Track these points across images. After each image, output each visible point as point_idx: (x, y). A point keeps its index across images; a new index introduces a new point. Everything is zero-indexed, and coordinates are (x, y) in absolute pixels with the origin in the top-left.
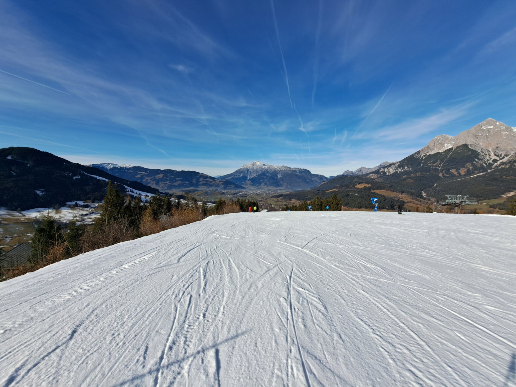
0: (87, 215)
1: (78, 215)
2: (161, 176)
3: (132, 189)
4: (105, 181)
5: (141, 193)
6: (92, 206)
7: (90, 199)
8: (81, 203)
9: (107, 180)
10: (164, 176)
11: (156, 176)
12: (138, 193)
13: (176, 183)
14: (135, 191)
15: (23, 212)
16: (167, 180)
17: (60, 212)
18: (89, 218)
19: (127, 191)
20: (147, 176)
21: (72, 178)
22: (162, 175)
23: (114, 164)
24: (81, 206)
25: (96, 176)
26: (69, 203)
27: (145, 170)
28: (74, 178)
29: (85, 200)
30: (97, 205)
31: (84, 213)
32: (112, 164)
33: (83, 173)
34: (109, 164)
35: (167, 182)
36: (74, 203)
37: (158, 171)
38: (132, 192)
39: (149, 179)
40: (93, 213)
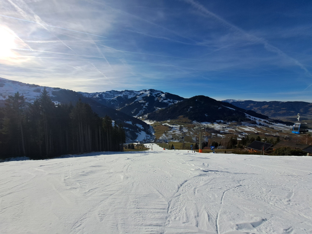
0: (225, 128)
1: (221, 127)
2: (266, 106)
3: (249, 115)
4: (234, 110)
5: (256, 118)
6: (228, 123)
7: (226, 120)
8: (222, 121)
9: (235, 110)
10: (268, 107)
11: (262, 107)
12: (254, 118)
13: (281, 112)
14: (252, 117)
15: (201, 123)
16: (272, 109)
17: (214, 125)
18: (227, 130)
19: (246, 117)
20: (255, 107)
21: (218, 108)
22: (268, 106)
23: (233, 100)
24: (222, 123)
25: (229, 107)
26: (217, 121)
27: (254, 102)
28: (219, 108)
29: (224, 120)
30: (230, 123)
31: (224, 127)
32: (232, 100)
33: (222, 106)
34: (230, 100)
35: (272, 111)
36: (219, 121)
37: (264, 103)
38: (250, 117)
39: (256, 108)
40: (228, 127)
